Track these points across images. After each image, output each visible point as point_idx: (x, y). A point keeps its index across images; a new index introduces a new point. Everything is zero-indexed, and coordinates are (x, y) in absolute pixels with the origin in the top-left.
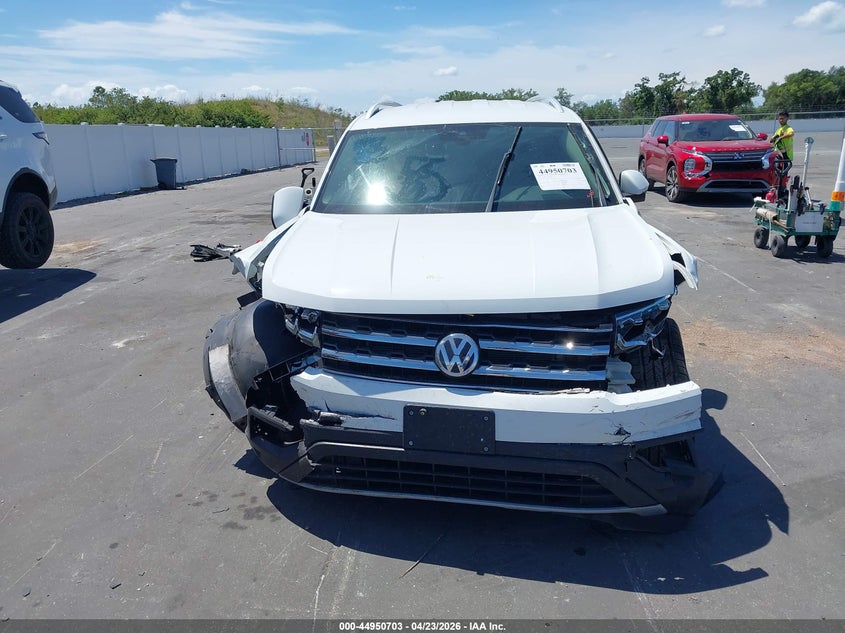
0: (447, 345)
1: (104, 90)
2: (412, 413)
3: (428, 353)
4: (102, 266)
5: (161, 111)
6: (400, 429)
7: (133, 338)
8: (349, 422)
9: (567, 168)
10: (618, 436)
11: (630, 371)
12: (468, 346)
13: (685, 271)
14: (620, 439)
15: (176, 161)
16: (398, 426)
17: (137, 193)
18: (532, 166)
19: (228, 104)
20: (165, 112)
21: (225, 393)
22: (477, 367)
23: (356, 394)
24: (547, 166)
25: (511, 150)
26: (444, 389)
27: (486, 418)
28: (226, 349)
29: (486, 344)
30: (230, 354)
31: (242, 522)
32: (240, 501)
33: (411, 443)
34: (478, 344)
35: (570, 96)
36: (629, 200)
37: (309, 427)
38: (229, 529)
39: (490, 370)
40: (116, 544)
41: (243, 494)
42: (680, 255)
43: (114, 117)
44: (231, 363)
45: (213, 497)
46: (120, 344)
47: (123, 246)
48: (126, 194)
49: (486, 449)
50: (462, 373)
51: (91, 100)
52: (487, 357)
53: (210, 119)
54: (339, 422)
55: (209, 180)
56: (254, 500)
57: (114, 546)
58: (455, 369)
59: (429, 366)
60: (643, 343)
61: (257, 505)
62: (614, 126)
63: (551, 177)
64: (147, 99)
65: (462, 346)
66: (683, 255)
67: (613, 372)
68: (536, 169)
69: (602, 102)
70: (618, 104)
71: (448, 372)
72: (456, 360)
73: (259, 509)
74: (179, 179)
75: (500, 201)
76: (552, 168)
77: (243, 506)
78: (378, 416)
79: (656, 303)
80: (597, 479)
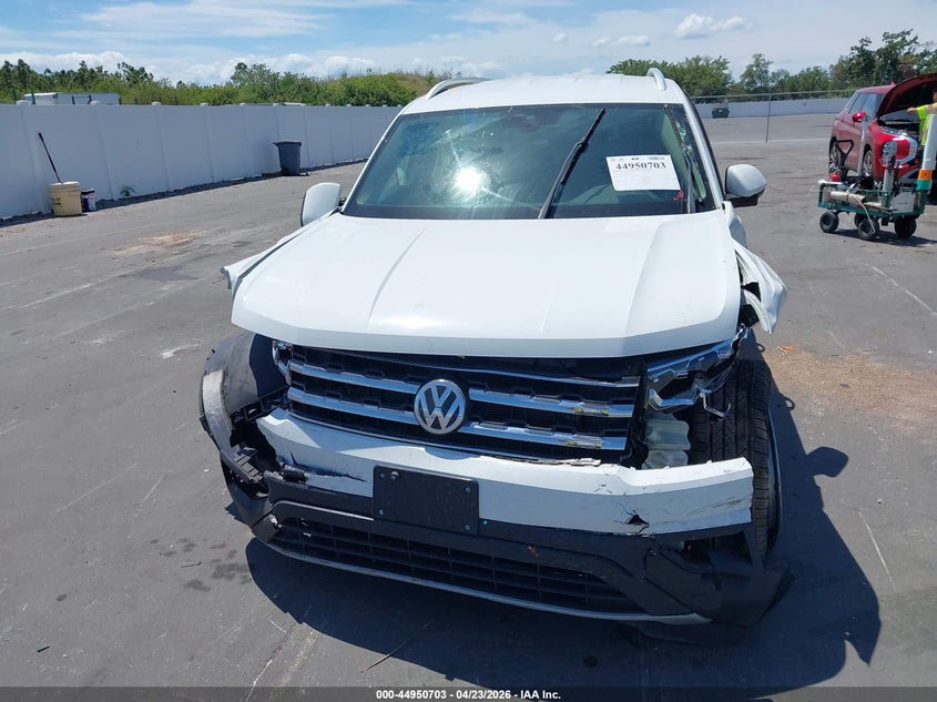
0: (428, 394)
1: (246, 67)
2: (383, 475)
3: (406, 402)
4: (189, 262)
5: (303, 88)
6: (369, 494)
7: (185, 347)
8: (314, 480)
9: (653, 161)
10: (632, 526)
11: (686, 433)
12: (452, 397)
13: (760, 307)
14: (636, 529)
15: (300, 144)
16: (366, 490)
17: (257, 179)
18: (608, 159)
19: (372, 79)
20: (306, 89)
21: (215, 426)
22: (463, 424)
23: (317, 446)
24: (628, 159)
25: (584, 139)
26: (423, 449)
27: (468, 490)
28: (220, 375)
29: (478, 395)
30: (223, 381)
31: (207, 582)
32: (216, 554)
33: (381, 512)
34: (466, 394)
35: (769, 63)
36: (728, 204)
37: (272, 480)
38: (191, 590)
39: (478, 428)
40: (65, 596)
41: (223, 546)
42: (757, 284)
43: (254, 95)
44: (222, 392)
45: (190, 546)
46: (167, 354)
47: (222, 238)
48: (246, 180)
49: (468, 528)
50: (444, 430)
51: (233, 78)
52: (477, 411)
53: (353, 96)
54: (304, 479)
55: (338, 165)
56: (232, 554)
57: (61, 598)
58: (436, 424)
59: (406, 417)
60: (689, 402)
61: (232, 561)
62: (820, 100)
63: (631, 173)
64: (288, 75)
65: (446, 395)
66: (760, 286)
67: (660, 433)
68: (613, 162)
69: (808, 69)
70: (829, 71)
71: (428, 428)
72: (437, 412)
73: (232, 567)
74: (303, 164)
75: (560, 204)
76: (634, 162)
77: (218, 561)
78: (347, 475)
79: (714, 349)
80: (603, 578)
